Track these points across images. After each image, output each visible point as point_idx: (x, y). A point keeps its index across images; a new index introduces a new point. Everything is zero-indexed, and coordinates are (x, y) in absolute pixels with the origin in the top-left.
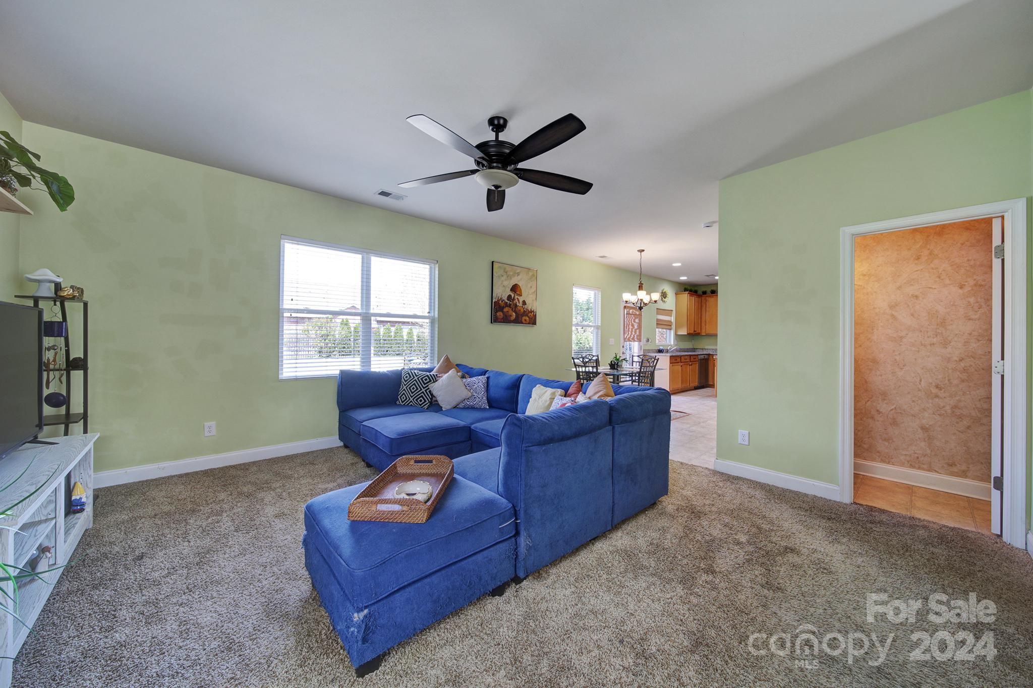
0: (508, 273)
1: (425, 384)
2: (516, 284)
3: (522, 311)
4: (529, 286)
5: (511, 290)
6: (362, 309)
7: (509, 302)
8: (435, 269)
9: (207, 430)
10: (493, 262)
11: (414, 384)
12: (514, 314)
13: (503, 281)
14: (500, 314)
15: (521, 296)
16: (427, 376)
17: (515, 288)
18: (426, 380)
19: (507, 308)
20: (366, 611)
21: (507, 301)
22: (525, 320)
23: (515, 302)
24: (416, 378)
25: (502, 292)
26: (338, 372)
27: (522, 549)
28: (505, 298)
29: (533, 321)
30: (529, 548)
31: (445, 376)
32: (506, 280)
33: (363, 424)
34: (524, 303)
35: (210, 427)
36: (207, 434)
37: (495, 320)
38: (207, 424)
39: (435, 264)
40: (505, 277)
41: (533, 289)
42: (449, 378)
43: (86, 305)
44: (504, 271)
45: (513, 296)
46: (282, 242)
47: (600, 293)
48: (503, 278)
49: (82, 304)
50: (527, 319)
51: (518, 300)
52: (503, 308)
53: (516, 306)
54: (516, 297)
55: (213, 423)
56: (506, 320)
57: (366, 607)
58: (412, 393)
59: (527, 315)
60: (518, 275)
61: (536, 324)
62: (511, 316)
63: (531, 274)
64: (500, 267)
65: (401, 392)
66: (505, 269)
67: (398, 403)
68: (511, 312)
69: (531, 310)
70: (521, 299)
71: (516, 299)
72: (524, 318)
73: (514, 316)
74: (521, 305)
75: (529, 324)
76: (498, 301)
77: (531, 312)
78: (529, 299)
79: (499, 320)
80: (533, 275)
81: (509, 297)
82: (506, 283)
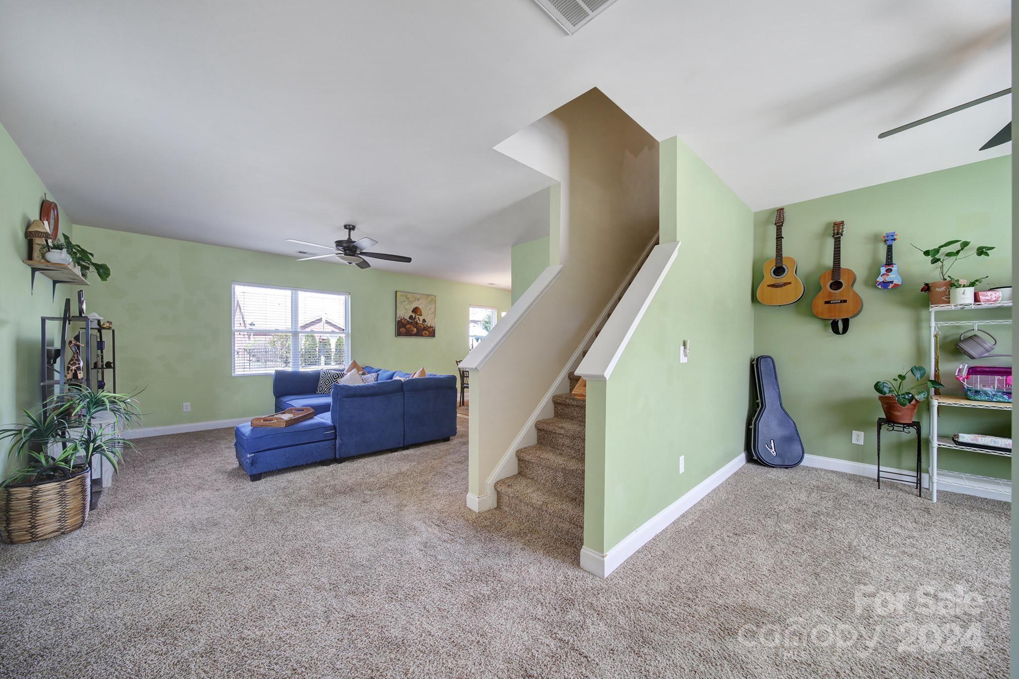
0: (410, 299)
1: (335, 379)
2: (416, 307)
3: (423, 327)
4: (428, 308)
5: (412, 312)
6: (292, 328)
7: (410, 320)
8: (348, 299)
9: (184, 408)
10: (396, 292)
11: (328, 379)
12: (415, 329)
13: (405, 305)
14: (403, 330)
15: (421, 315)
16: (337, 374)
17: (416, 310)
18: (336, 376)
19: (409, 325)
20: (253, 455)
21: (409, 320)
22: (425, 334)
23: (416, 320)
24: (329, 375)
25: (405, 313)
26: (273, 372)
27: (338, 445)
28: (407, 318)
29: (432, 334)
30: (341, 445)
31: (349, 373)
32: (407, 304)
33: (287, 403)
34: (424, 321)
35: (187, 406)
36: (185, 410)
37: (399, 334)
38: (185, 404)
39: (348, 295)
40: (407, 302)
41: (433, 310)
42: (351, 375)
43: (113, 331)
44: (406, 298)
45: (414, 316)
46: (233, 285)
47: (496, 311)
48: (405, 303)
49: (111, 331)
50: (427, 333)
51: (419, 319)
52: (406, 325)
53: (417, 323)
54: (417, 317)
55: (188, 404)
56: (408, 334)
57: (253, 453)
58: (326, 385)
59: (427, 330)
60: (418, 300)
61: (435, 336)
62: (413, 331)
63: (430, 299)
64: (402, 295)
65: (320, 385)
66: (407, 296)
67: (317, 392)
68: (412, 328)
69: (430, 326)
70: (421, 318)
71: (417, 319)
72: (424, 332)
73: (416, 331)
74: (421, 322)
75: (429, 336)
76: (401, 320)
77: (431, 327)
78: (427, 317)
79: (402, 334)
80: (432, 300)
81: (411, 317)
82: (408, 307)
